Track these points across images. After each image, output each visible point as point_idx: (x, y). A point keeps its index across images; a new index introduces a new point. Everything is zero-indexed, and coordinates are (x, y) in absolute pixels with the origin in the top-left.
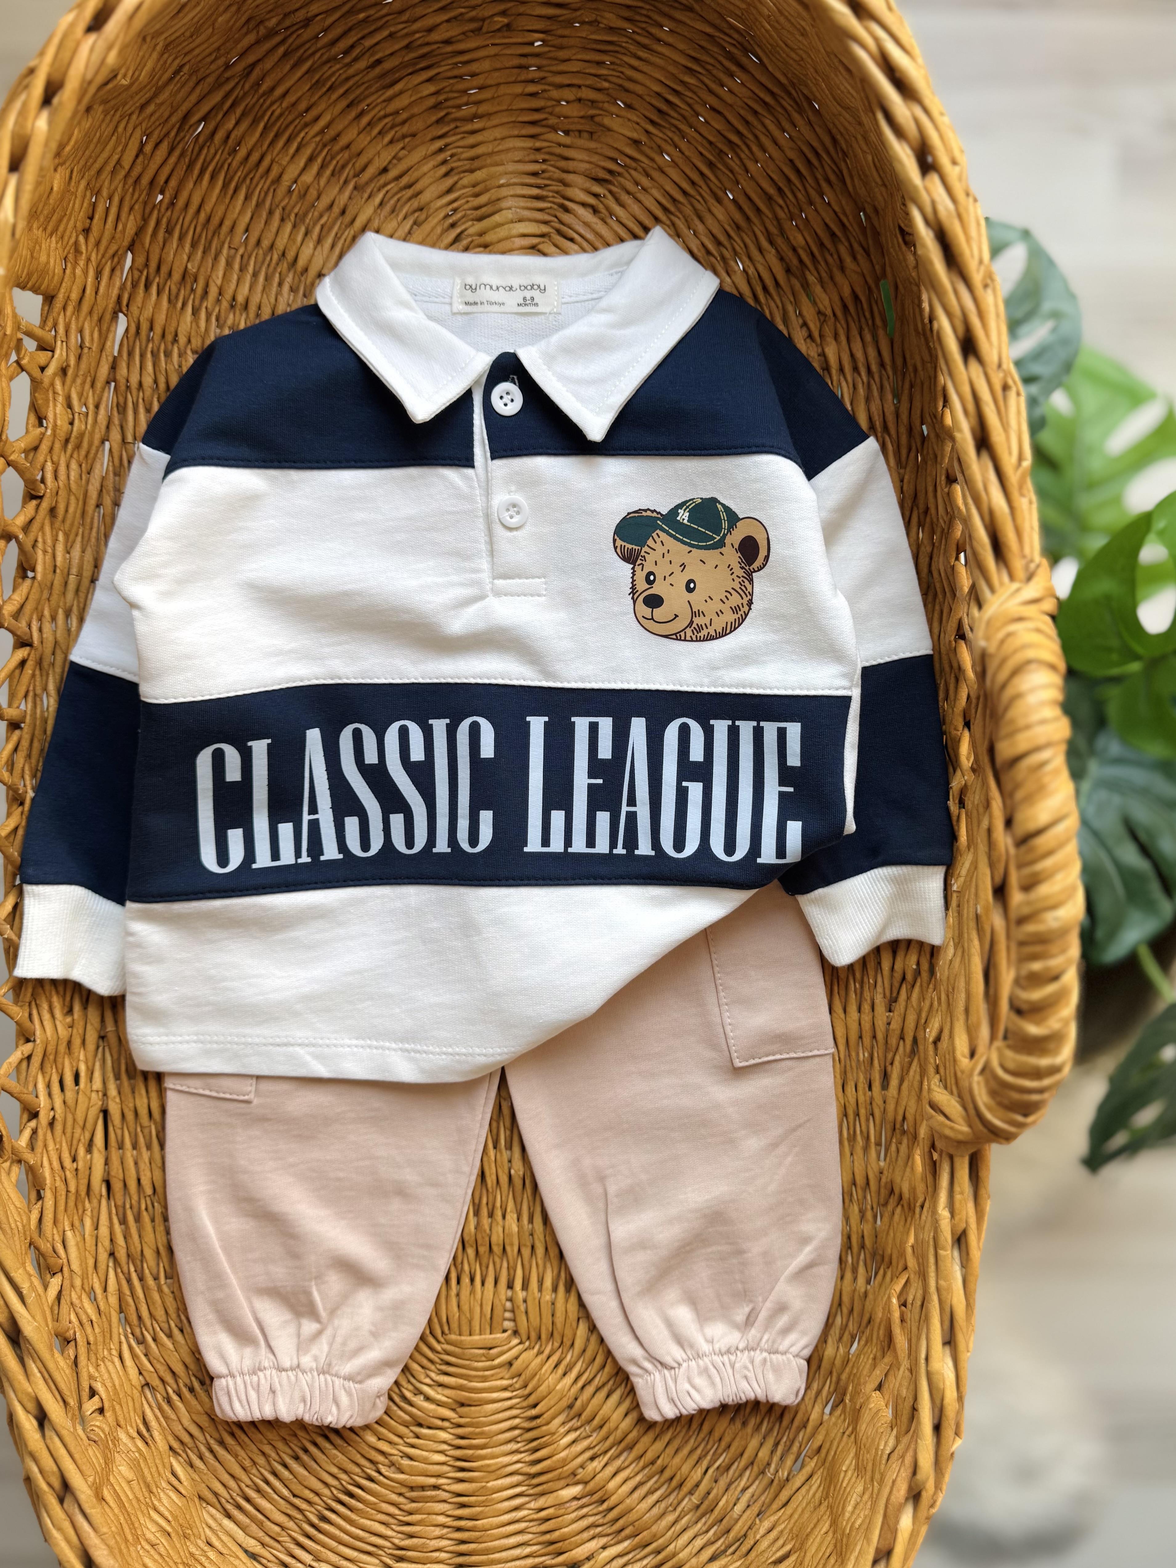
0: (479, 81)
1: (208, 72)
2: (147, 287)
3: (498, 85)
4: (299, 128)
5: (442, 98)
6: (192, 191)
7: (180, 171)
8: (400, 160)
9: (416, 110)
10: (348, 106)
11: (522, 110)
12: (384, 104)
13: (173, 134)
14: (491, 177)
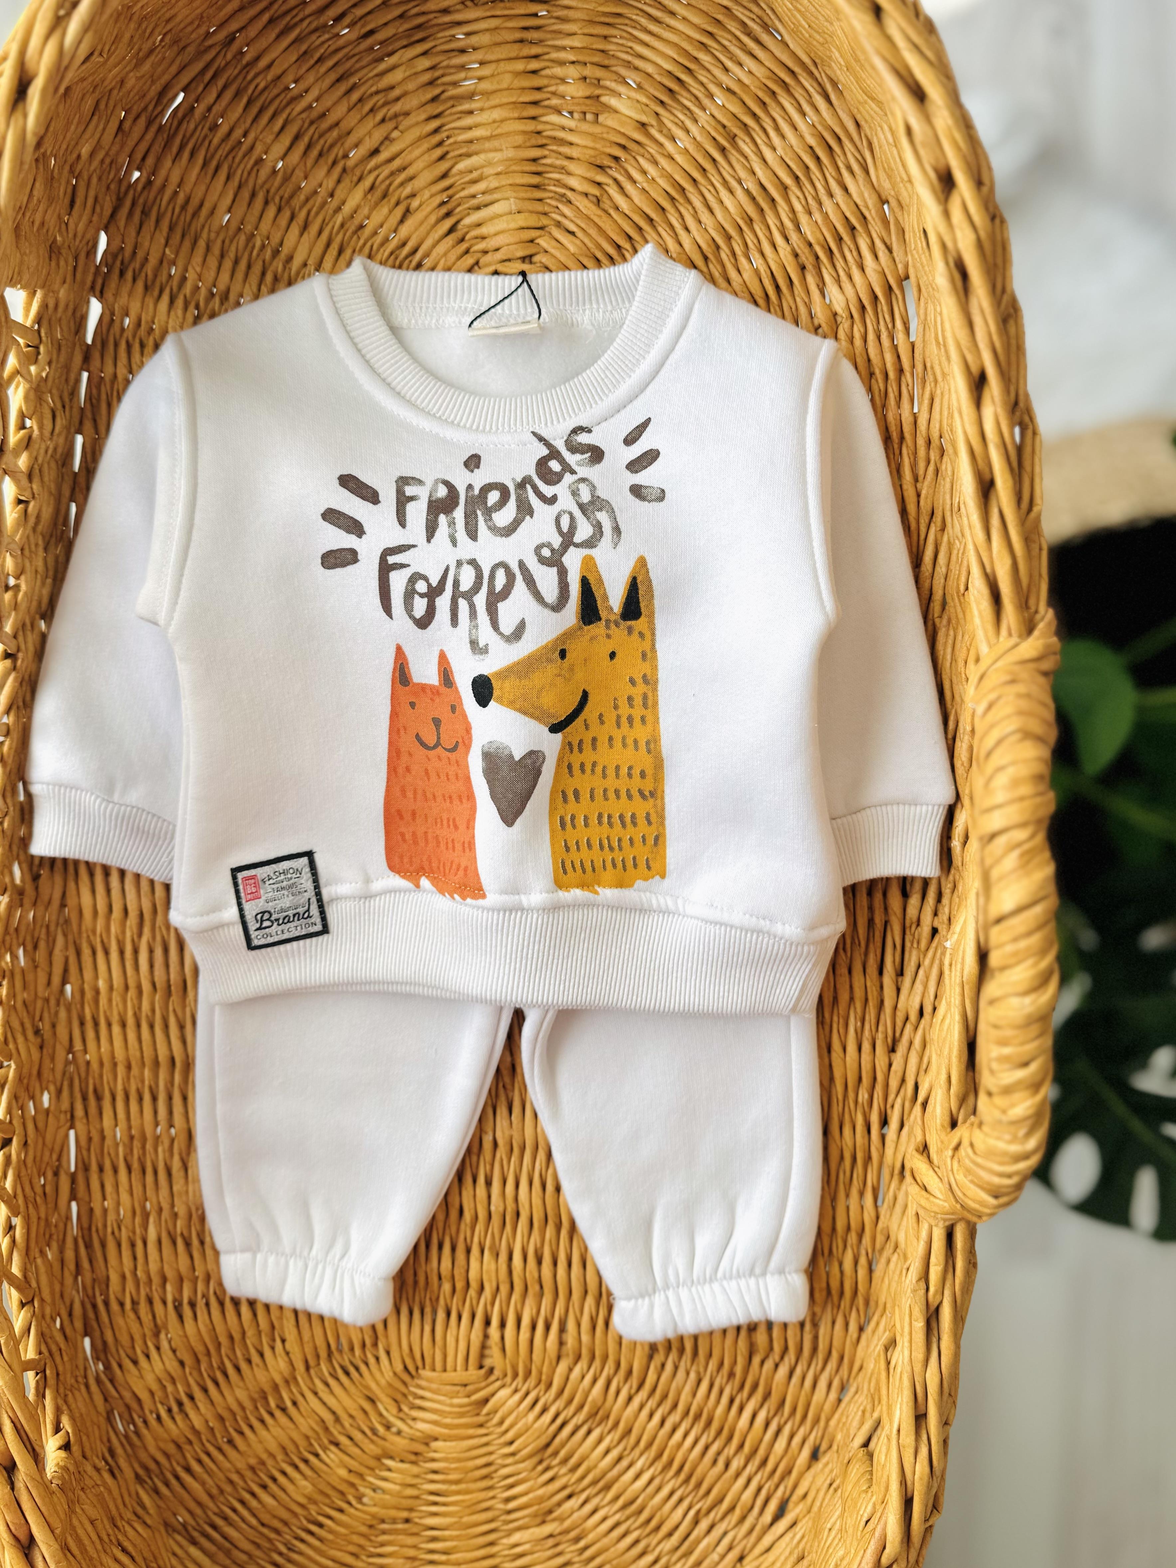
0: (479, 55)
1: (188, 41)
2: (122, 273)
3: (498, 61)
4: (284, 102)
5: (438, 73)
6: (170, 169)
7: (157, 148)
8: (392, 141)
9: (410, 86)
10: (338, 80)
11: (524, 89)
12: (377, 79)
13: (151, 108)
14: (490, 164)
